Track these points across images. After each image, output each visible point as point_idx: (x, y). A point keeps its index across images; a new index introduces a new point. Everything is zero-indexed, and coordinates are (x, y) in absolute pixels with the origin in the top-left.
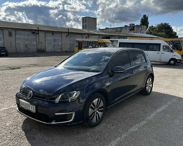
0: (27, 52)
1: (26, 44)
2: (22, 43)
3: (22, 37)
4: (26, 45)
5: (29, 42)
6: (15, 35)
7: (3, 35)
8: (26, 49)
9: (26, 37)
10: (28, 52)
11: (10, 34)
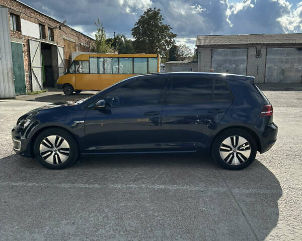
0: (283, 82)
1: (283, 70)
2: (276, 68)
3: (277, 57)
4: (283, 72)
5: (288, 66)
6: (266, 55)
7: (247, 56)
8: (282, 77)
9: (284, 58)
10: (285, 82)
11: (258, 54)
